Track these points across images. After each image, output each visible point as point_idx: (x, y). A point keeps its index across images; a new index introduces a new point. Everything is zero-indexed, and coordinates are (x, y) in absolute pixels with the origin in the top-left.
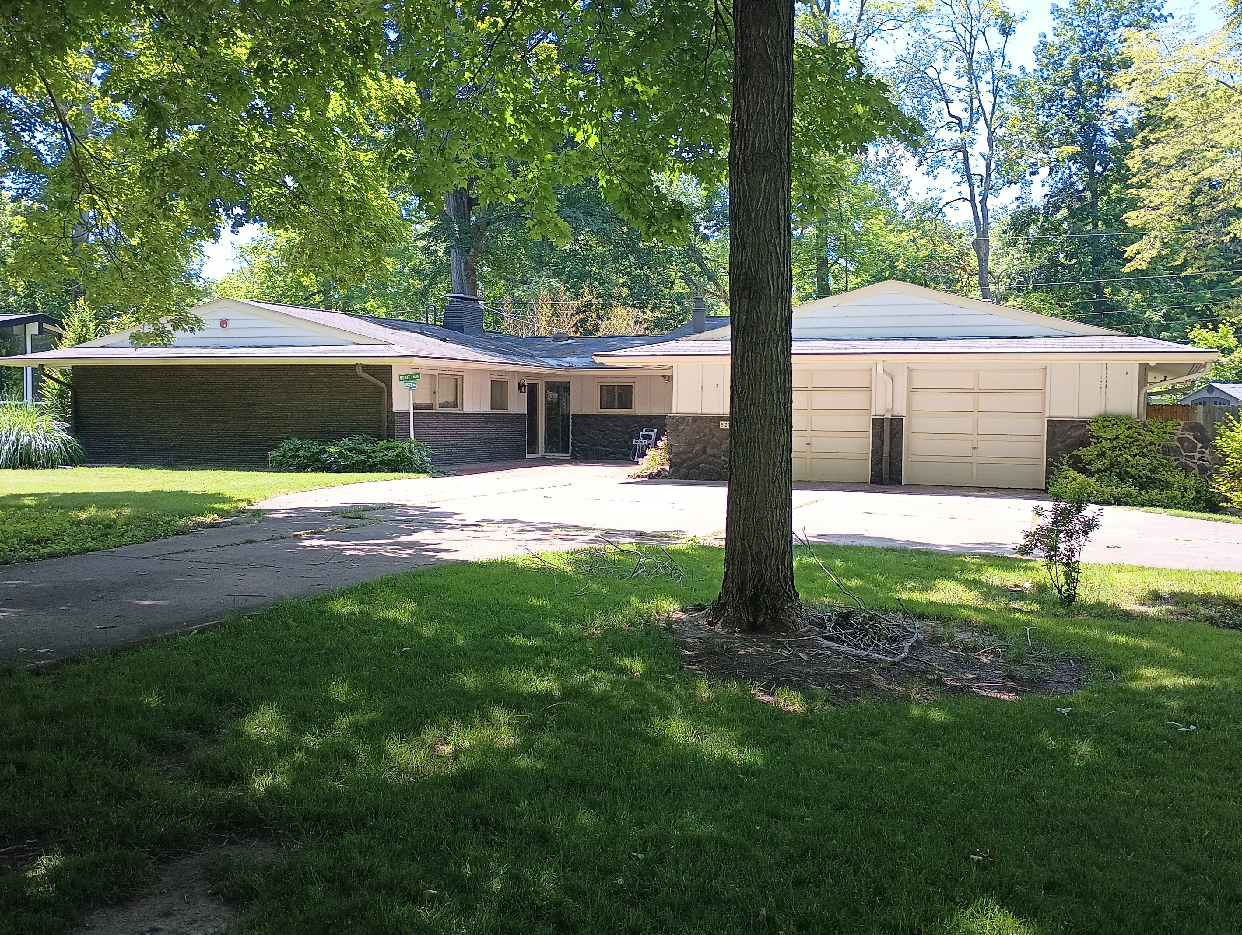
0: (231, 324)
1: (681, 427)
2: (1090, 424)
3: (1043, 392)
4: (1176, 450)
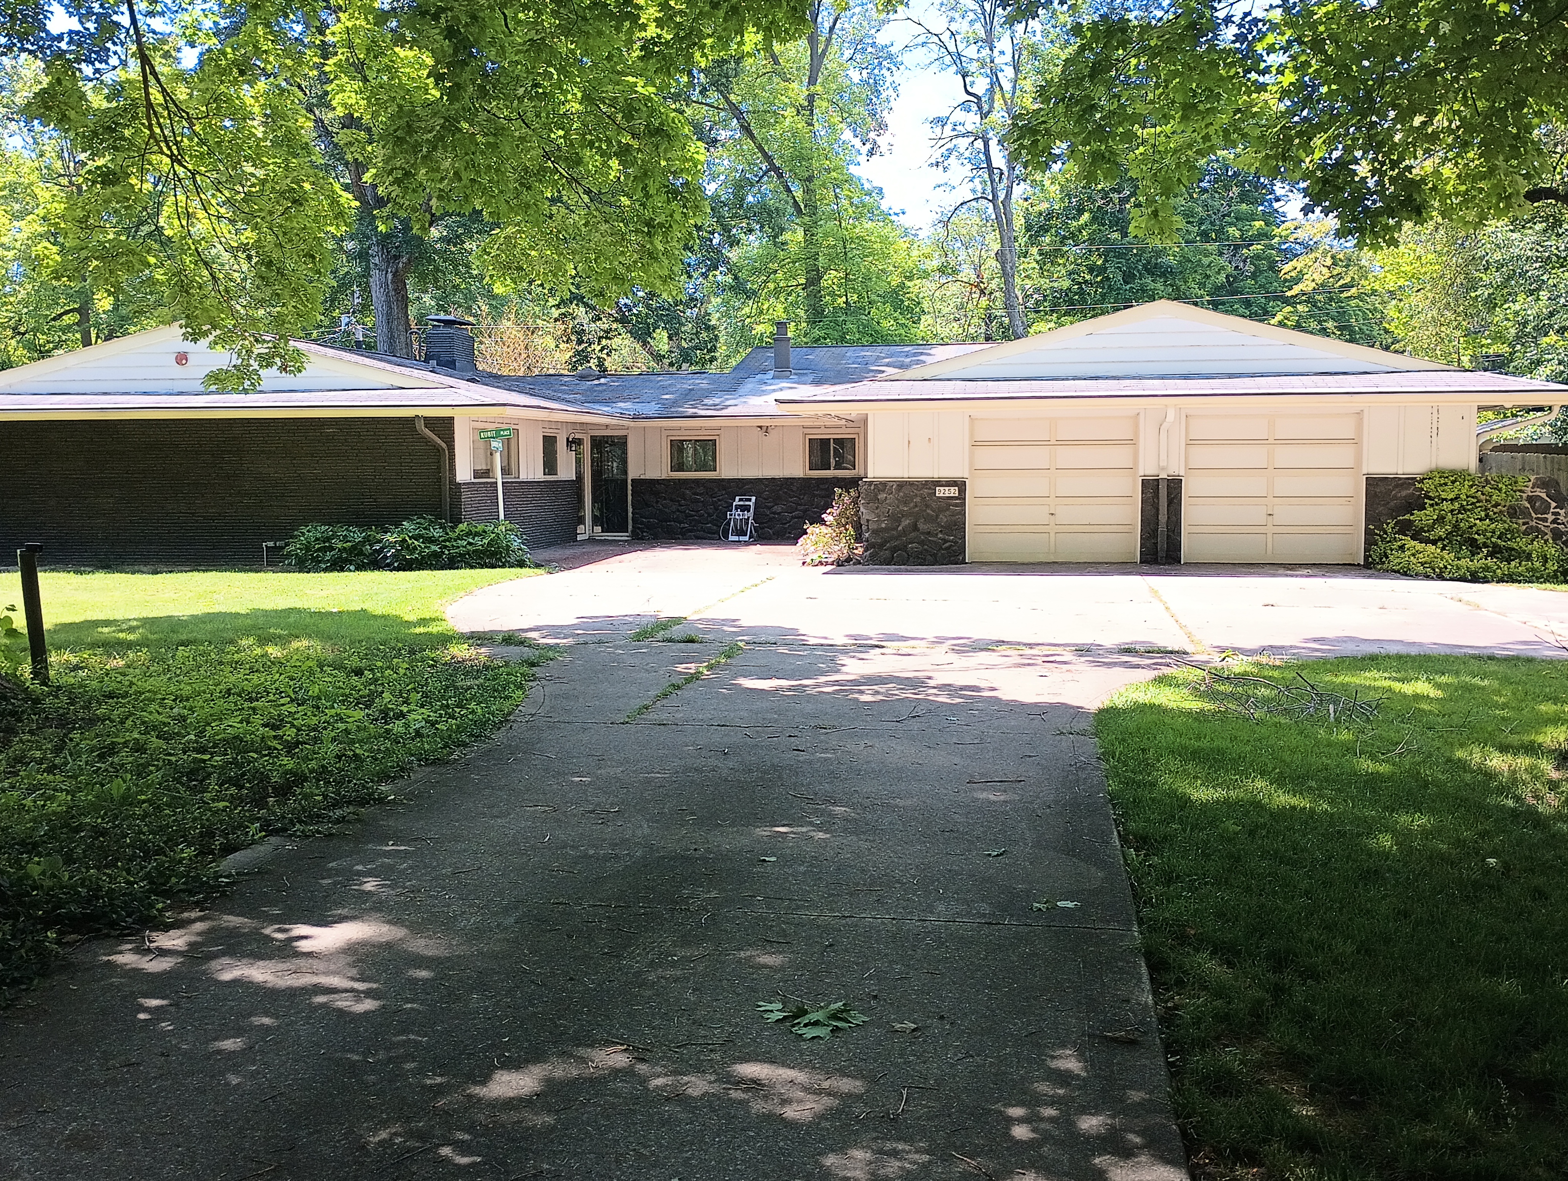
0: (191, 360)
2: (1421, 481)
3: (1355, 442)
4: (1525, 513)
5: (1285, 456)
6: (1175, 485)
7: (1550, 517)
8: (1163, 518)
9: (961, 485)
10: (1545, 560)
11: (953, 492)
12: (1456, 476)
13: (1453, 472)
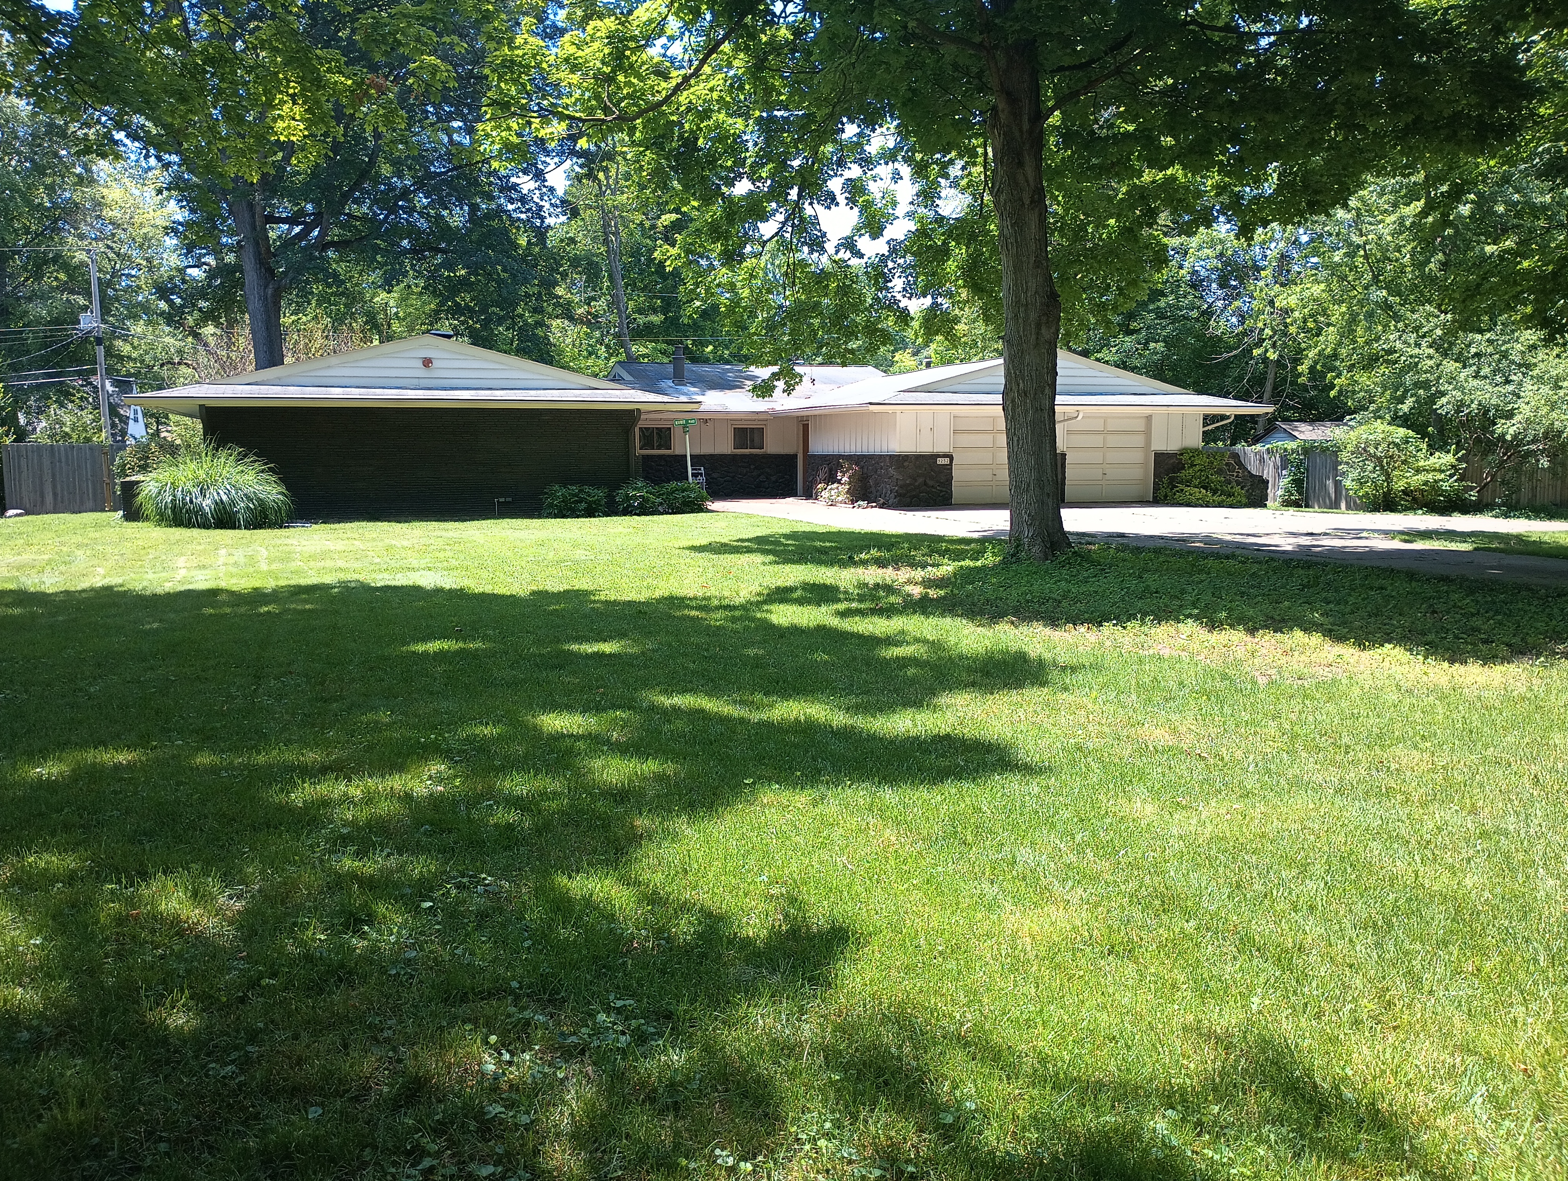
0: (436, 364)
1: (906, 464)
2: (1182, 454)
3: (1148, 433)
4: (1225, 471)
5: (1112, 441)
7: (1235, 474)
9: (950, 457)
10: (1241, 496)
11: (947, 461)
13: (1194, 450)
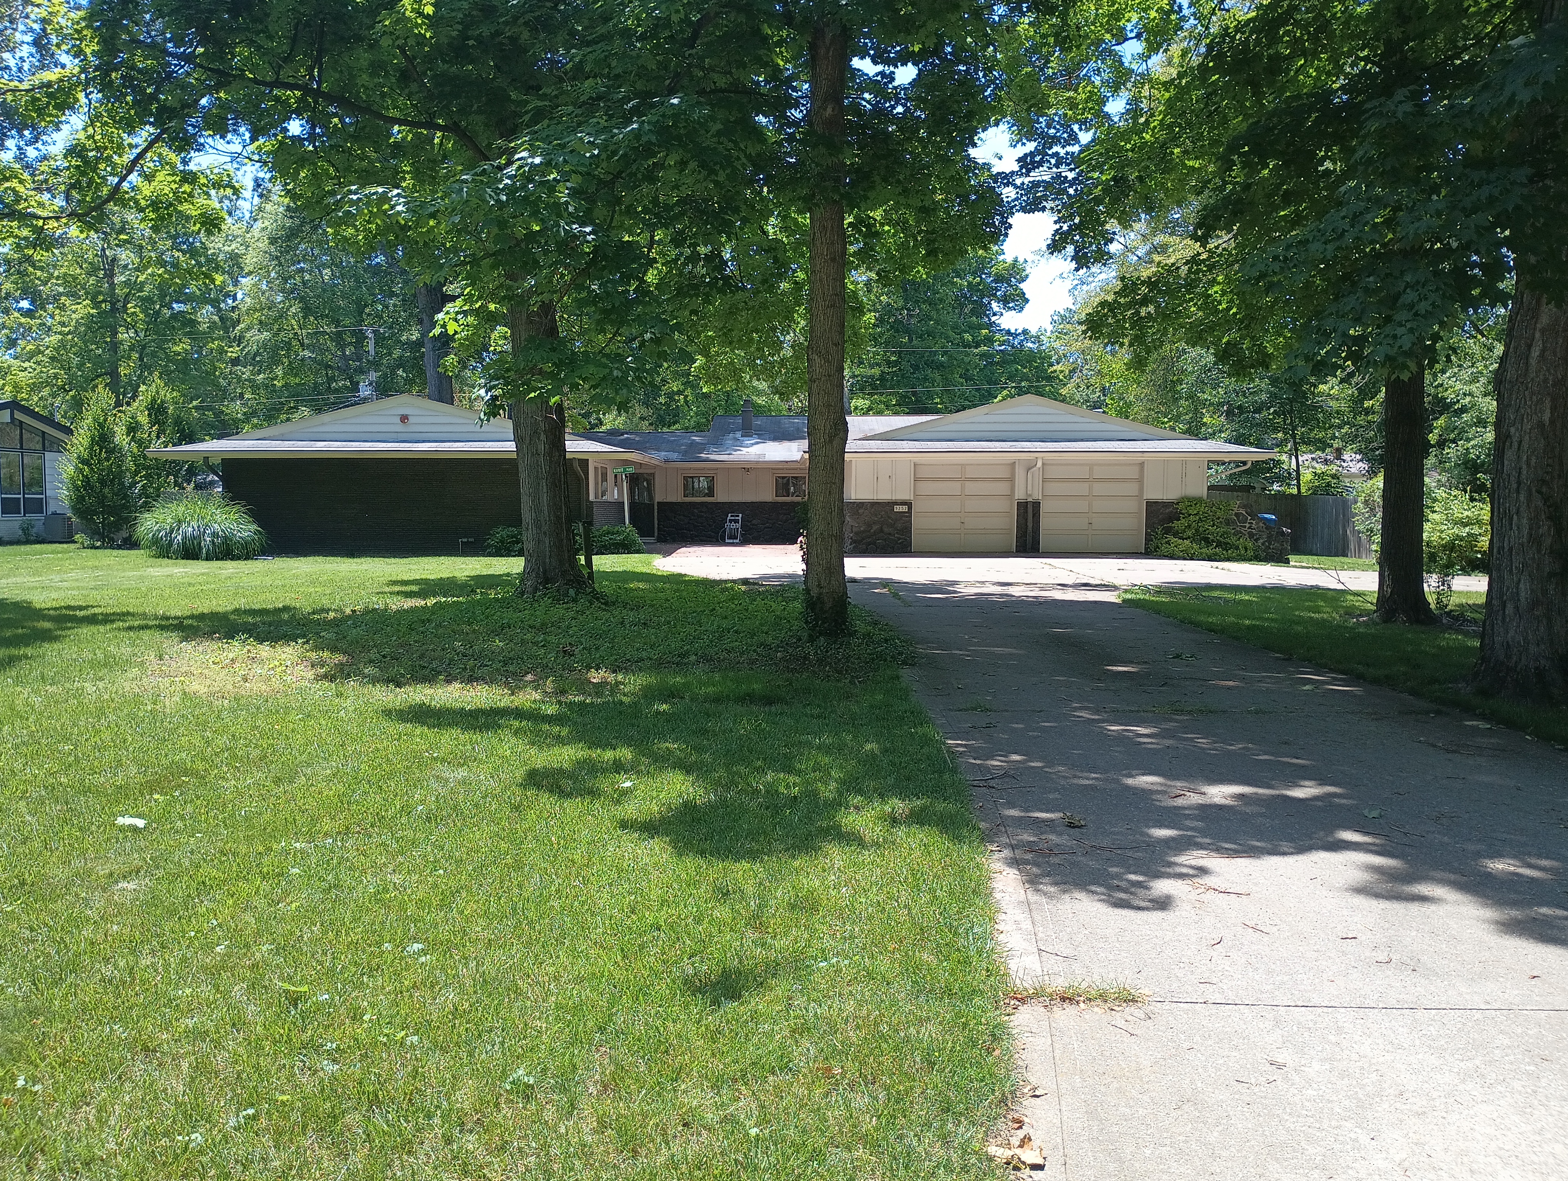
0: (412, 420)
1: (861, 511)
3: (1140, 480)
4: (1234, 522)
5: (1099, 489)
6: (1036, 505)
7: (1248, 525)
8: (1030, 525)
9: (909, 504)
10: (1246, 549)
11: (905, 508)
12: (1197, 501)
13: (1195, 499)
